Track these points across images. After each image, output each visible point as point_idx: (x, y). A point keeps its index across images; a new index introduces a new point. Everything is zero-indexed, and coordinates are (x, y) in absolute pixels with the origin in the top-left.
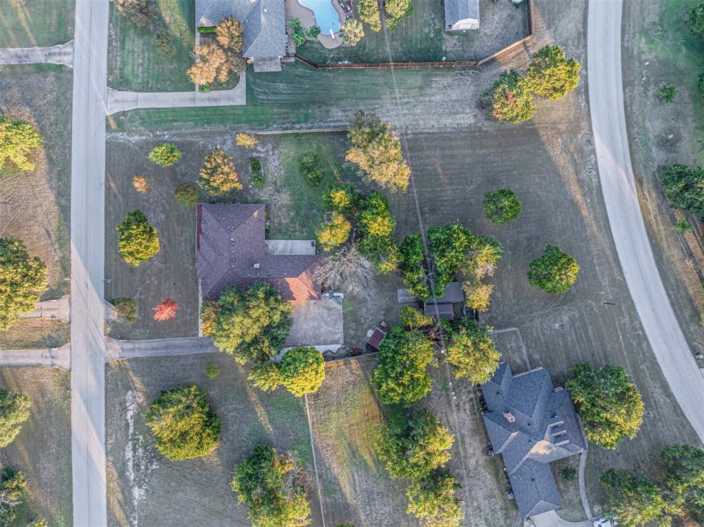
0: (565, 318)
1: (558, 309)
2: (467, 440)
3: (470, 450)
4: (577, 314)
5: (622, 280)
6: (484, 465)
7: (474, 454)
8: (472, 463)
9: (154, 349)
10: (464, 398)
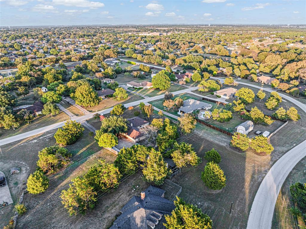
0: (206, 204)
1: (206, 200)
2: (117, 207)
3: (113, 211)
4: (213, 207)
5: (247, 214)
6: (110, 221)
7: (112, 213)
8: (107, 215)
9: (89, 127)
10: (136, 194)
